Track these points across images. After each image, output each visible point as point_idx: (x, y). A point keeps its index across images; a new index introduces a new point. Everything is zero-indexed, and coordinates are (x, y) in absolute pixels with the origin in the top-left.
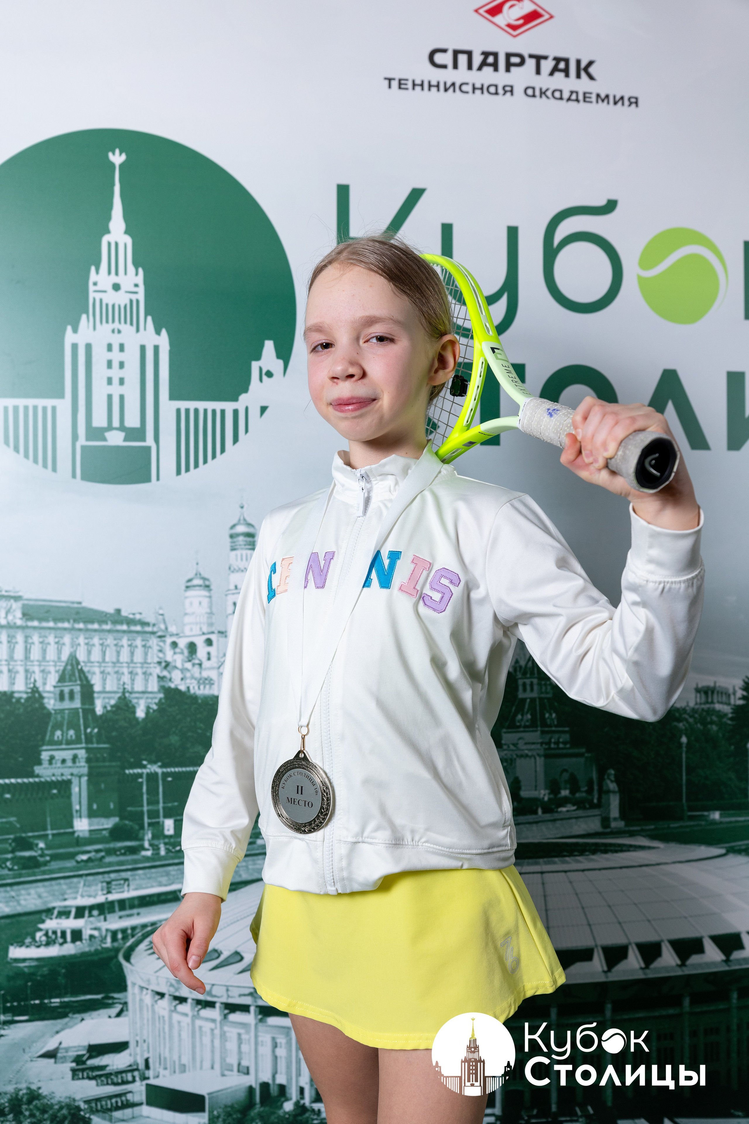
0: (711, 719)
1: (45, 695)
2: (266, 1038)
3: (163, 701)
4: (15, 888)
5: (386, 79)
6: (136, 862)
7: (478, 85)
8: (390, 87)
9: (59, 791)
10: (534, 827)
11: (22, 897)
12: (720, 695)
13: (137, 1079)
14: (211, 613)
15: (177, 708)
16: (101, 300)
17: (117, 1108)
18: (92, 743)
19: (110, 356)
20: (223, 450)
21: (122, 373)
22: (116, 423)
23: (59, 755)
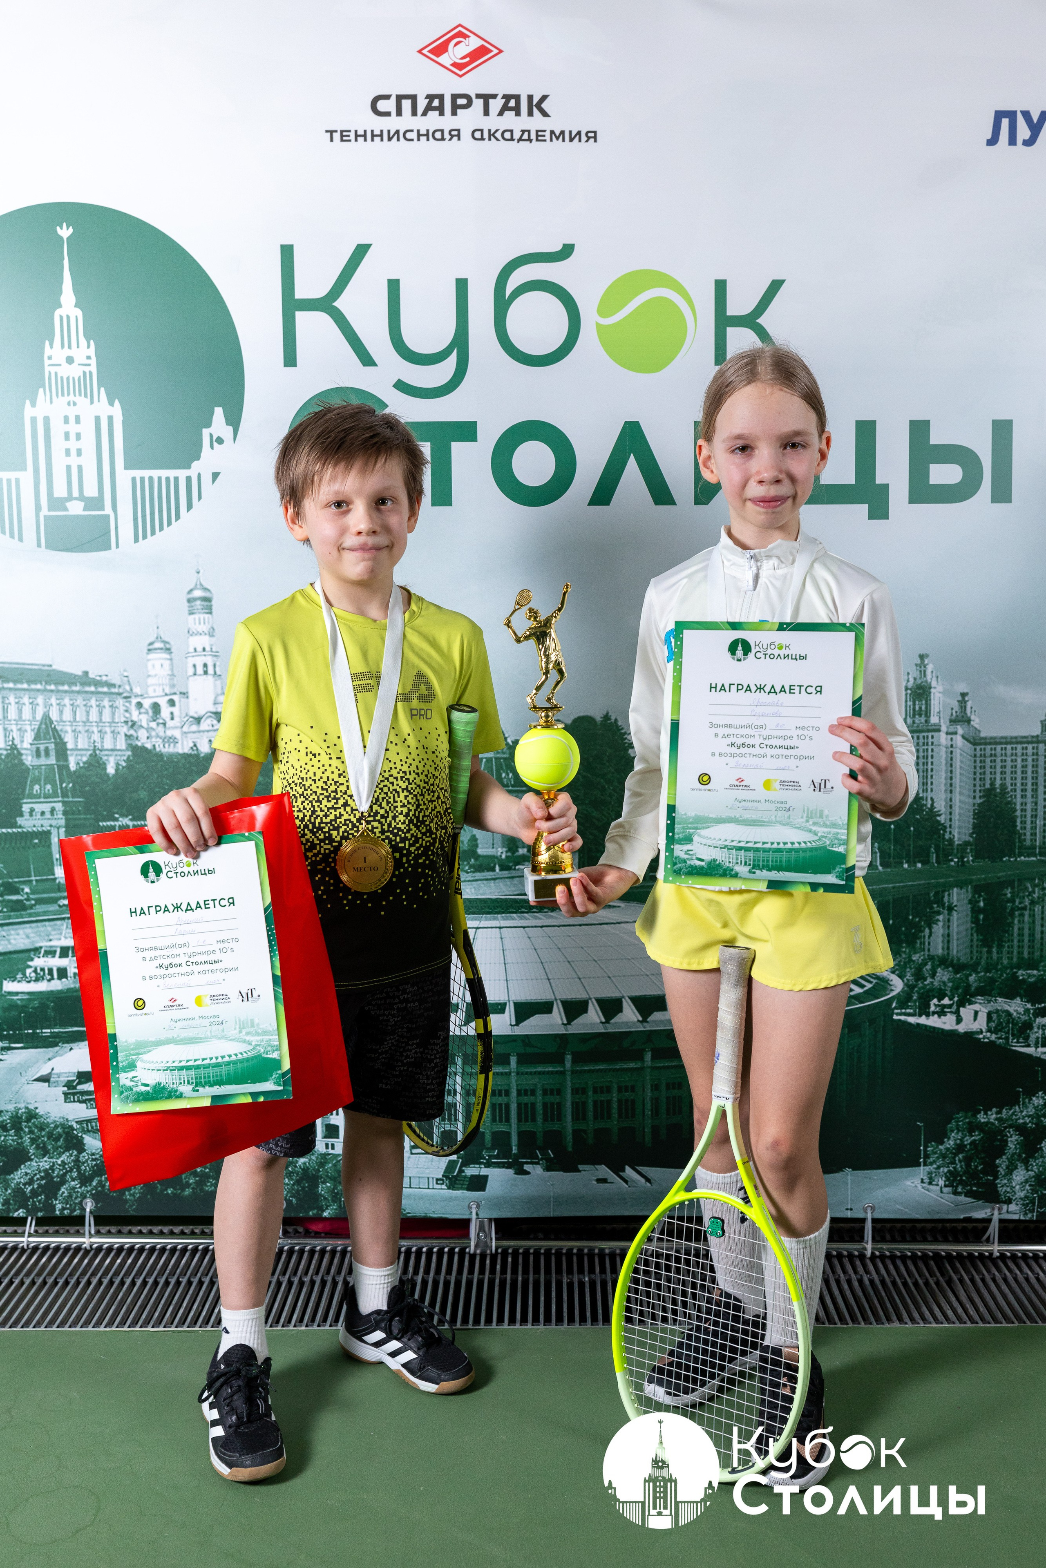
1: (23, 752)
3: (131, 758)
4: (6, 928)
5: (327, 131)
7: (423, 132)
8: (332, 140)
9: (40, 841)
10: (492, 883)
11: (12, 937)
14: (173, 675)
15: (144, 765)
16: (56, 374)
18: (68, 797)
19: (67, 428)
20: (178, 517)
21: (79, 444)
22: (76, 494)
23: (39, 808)
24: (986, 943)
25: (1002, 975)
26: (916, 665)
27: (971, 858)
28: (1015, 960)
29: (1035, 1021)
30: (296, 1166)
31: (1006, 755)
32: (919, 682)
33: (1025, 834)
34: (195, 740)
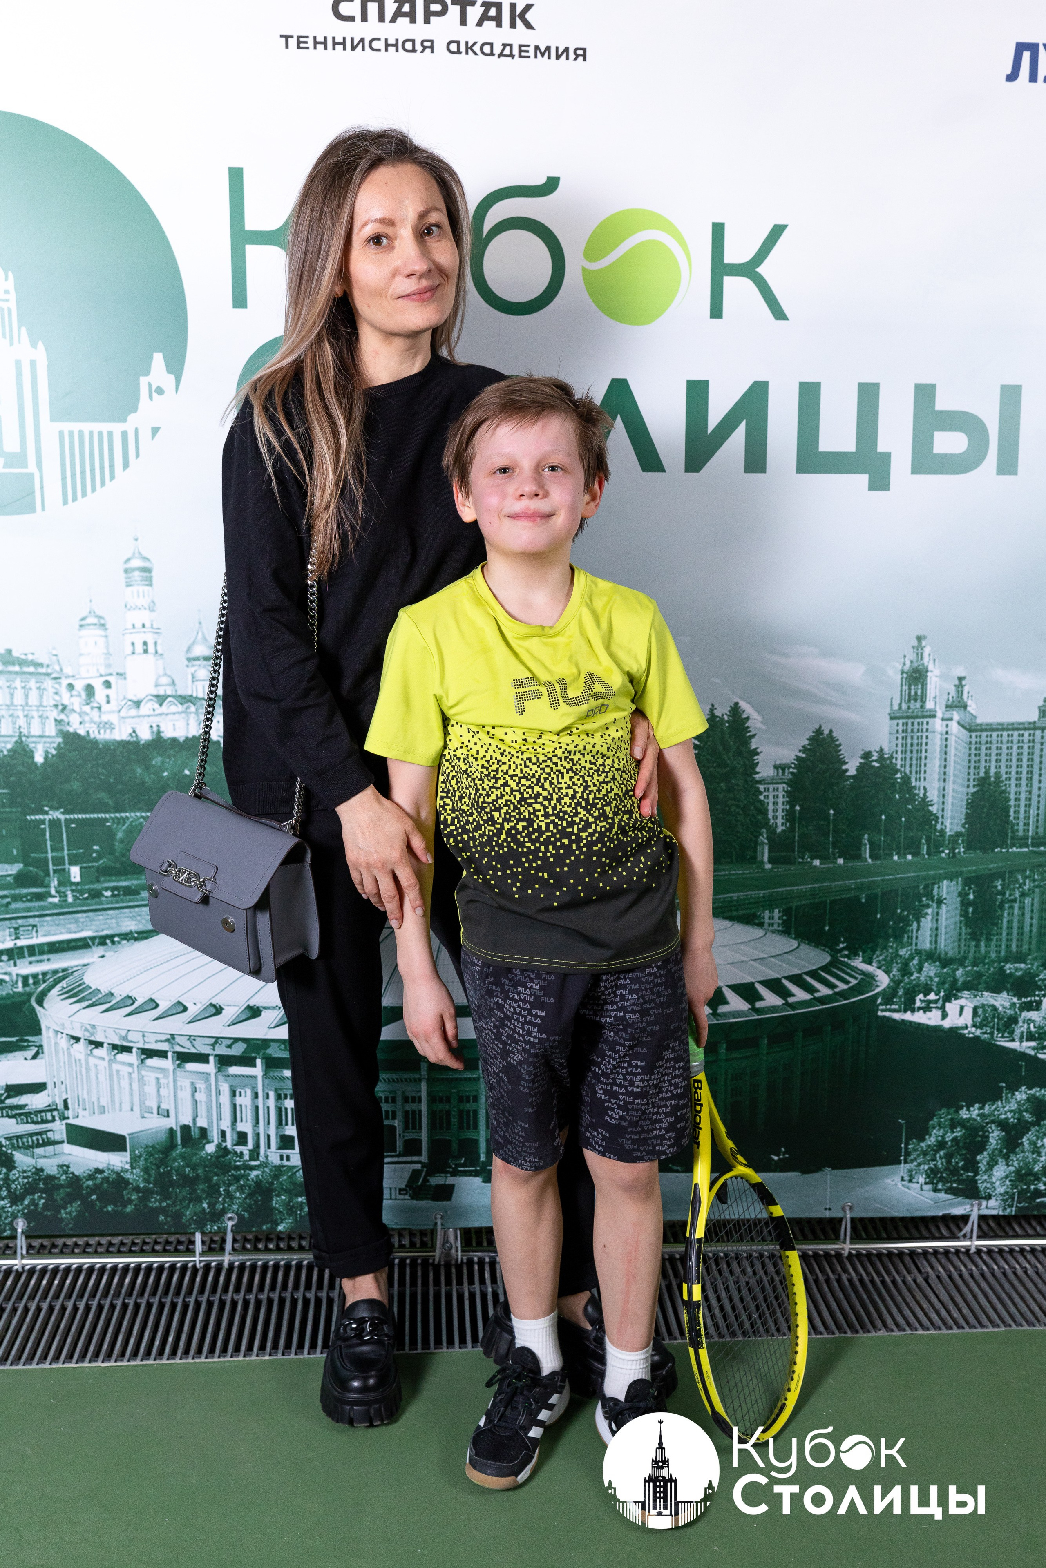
2: (185, 1083)
3: (62, 745)
5: (281, 36)
6: (42, 908)
7: (392, 41)
8: (287, 47)
13: (57, 1118)
14: (108, 654)
15: (77, 752)
17: (39, 1145)
20: (112, 477)
24: (975, 937)
25: (989, 969)
26: (913, 647)
27: (962, 850)
28: (1003, 953)
29: (1020, 1015)
30: (248, 1180)
31: (1002, 742)
32: (915, 665)
33: (1018, 825)
34: (134, 726)
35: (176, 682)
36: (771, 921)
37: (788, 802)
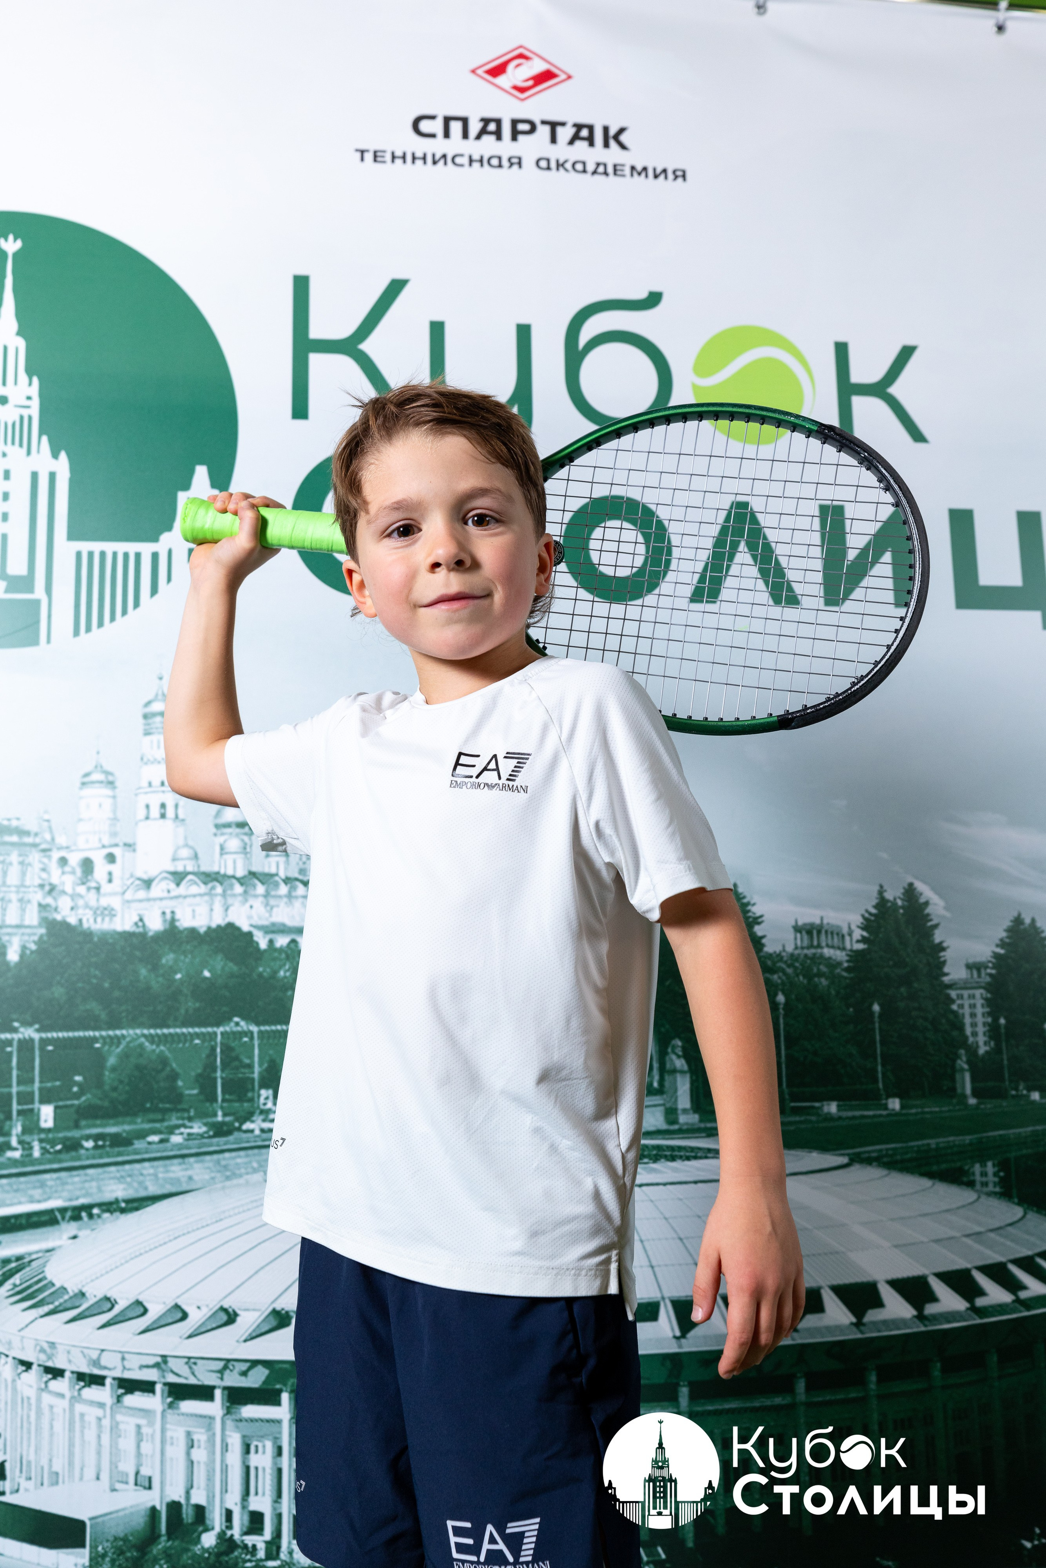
0: (818, 969)
2: (177, 1433)
3: (45, 938)
5: (357, 150)
7: (476, 157)
8: (362, 159)
12: (829, 936)
14: (115, 819)
15: (63, 948)
20: (137, 605)
21: (5, 507)
34: (141, 912)
35: (200, 855)
36: (984, 1179)
37: (989, 1014)
